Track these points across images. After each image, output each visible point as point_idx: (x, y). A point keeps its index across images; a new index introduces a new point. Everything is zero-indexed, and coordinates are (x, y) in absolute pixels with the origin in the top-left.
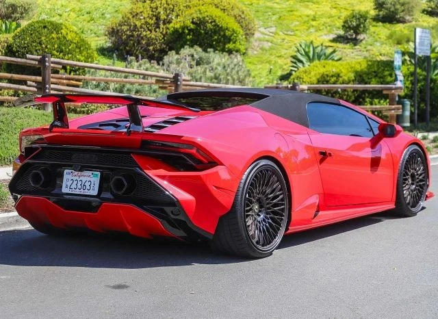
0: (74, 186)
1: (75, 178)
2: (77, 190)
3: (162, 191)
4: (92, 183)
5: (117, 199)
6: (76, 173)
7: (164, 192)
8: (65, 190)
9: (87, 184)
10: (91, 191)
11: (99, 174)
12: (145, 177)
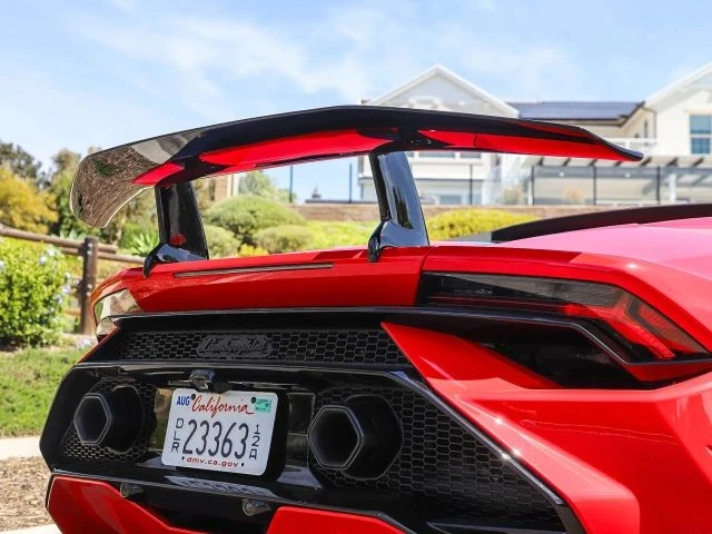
0: (196, 443)
1: (200, 416)
2: (206, 455)
3: (486, 450)
4: (251, 434)
5: (333, 491)
6: (205, 398)
7: (494, 456)
8: (170, 458)
9: (237, 436)
10: (245, 459)
11: (273, 398)
12: (432, 406)
